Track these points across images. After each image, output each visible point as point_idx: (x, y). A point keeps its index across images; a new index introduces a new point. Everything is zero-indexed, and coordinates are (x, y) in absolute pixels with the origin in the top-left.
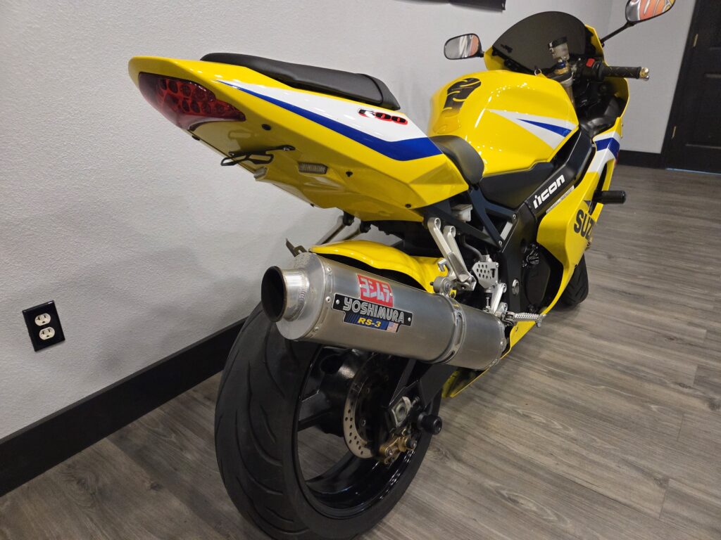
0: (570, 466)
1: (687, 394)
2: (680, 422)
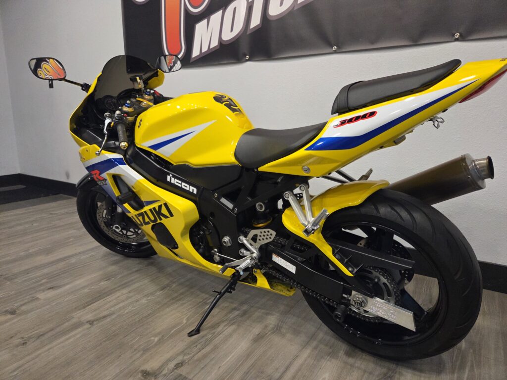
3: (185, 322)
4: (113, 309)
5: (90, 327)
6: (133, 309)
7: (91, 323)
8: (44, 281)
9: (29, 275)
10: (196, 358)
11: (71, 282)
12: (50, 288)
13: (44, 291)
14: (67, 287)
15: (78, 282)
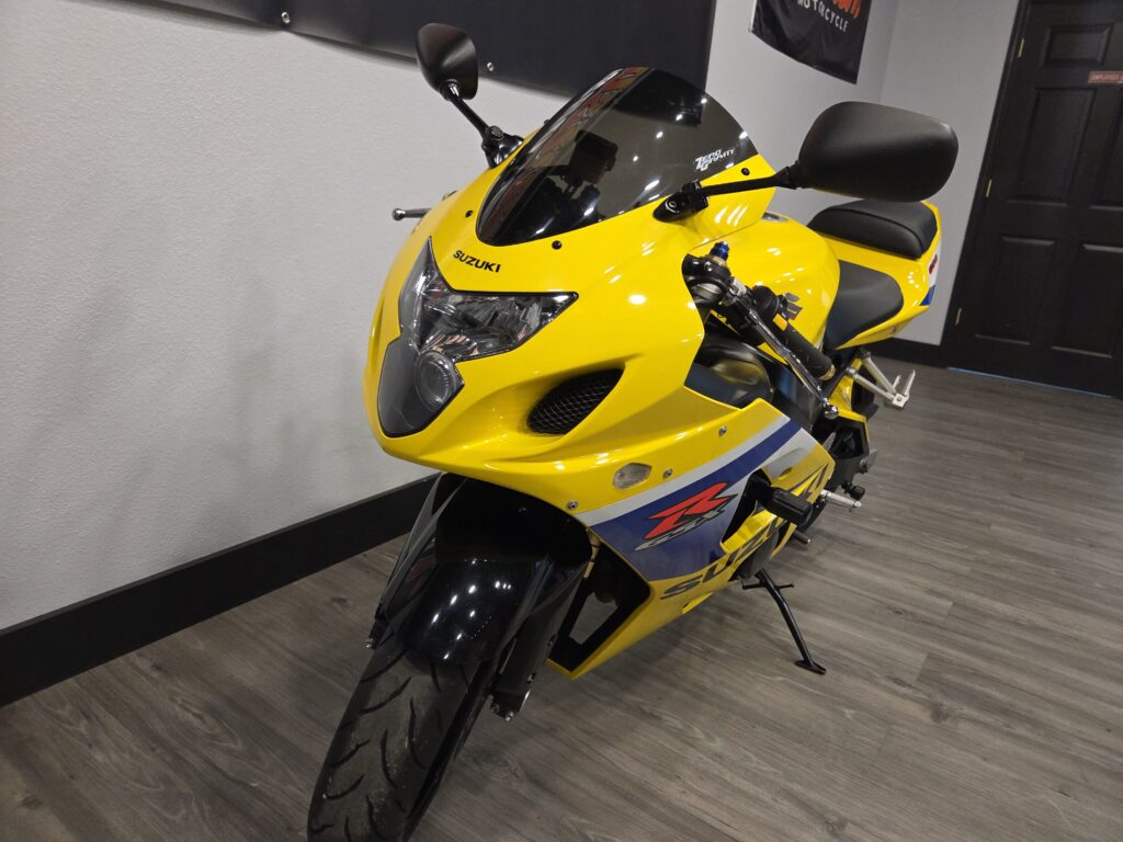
0: (702, 796)
1: (904, 696)
2: (883, 736)
5: (853, 823)
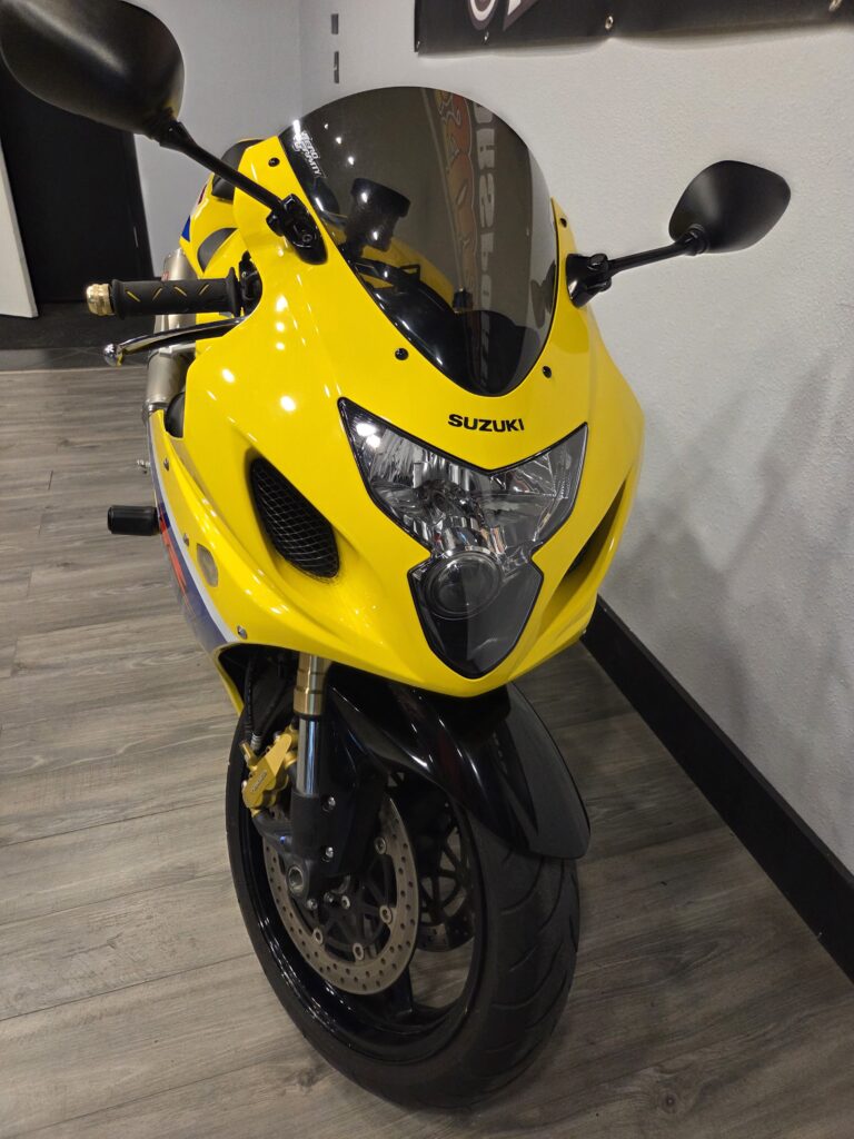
3: (121, 751)
4: (73, 657)
5: (6, 678)
6: (98, 673)
7: (18, 668)
8: (77, 544)
9: (79, 521)
10: (31, 846)
11: (100, 565)
12: (66, 565)
13: (50, 567)
14: (84, 572)
15: (108, 569)
